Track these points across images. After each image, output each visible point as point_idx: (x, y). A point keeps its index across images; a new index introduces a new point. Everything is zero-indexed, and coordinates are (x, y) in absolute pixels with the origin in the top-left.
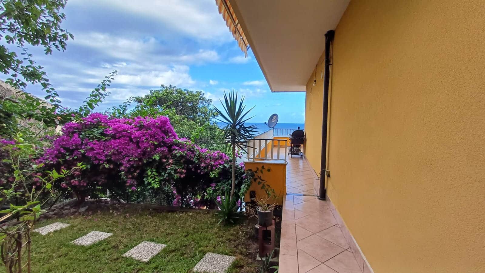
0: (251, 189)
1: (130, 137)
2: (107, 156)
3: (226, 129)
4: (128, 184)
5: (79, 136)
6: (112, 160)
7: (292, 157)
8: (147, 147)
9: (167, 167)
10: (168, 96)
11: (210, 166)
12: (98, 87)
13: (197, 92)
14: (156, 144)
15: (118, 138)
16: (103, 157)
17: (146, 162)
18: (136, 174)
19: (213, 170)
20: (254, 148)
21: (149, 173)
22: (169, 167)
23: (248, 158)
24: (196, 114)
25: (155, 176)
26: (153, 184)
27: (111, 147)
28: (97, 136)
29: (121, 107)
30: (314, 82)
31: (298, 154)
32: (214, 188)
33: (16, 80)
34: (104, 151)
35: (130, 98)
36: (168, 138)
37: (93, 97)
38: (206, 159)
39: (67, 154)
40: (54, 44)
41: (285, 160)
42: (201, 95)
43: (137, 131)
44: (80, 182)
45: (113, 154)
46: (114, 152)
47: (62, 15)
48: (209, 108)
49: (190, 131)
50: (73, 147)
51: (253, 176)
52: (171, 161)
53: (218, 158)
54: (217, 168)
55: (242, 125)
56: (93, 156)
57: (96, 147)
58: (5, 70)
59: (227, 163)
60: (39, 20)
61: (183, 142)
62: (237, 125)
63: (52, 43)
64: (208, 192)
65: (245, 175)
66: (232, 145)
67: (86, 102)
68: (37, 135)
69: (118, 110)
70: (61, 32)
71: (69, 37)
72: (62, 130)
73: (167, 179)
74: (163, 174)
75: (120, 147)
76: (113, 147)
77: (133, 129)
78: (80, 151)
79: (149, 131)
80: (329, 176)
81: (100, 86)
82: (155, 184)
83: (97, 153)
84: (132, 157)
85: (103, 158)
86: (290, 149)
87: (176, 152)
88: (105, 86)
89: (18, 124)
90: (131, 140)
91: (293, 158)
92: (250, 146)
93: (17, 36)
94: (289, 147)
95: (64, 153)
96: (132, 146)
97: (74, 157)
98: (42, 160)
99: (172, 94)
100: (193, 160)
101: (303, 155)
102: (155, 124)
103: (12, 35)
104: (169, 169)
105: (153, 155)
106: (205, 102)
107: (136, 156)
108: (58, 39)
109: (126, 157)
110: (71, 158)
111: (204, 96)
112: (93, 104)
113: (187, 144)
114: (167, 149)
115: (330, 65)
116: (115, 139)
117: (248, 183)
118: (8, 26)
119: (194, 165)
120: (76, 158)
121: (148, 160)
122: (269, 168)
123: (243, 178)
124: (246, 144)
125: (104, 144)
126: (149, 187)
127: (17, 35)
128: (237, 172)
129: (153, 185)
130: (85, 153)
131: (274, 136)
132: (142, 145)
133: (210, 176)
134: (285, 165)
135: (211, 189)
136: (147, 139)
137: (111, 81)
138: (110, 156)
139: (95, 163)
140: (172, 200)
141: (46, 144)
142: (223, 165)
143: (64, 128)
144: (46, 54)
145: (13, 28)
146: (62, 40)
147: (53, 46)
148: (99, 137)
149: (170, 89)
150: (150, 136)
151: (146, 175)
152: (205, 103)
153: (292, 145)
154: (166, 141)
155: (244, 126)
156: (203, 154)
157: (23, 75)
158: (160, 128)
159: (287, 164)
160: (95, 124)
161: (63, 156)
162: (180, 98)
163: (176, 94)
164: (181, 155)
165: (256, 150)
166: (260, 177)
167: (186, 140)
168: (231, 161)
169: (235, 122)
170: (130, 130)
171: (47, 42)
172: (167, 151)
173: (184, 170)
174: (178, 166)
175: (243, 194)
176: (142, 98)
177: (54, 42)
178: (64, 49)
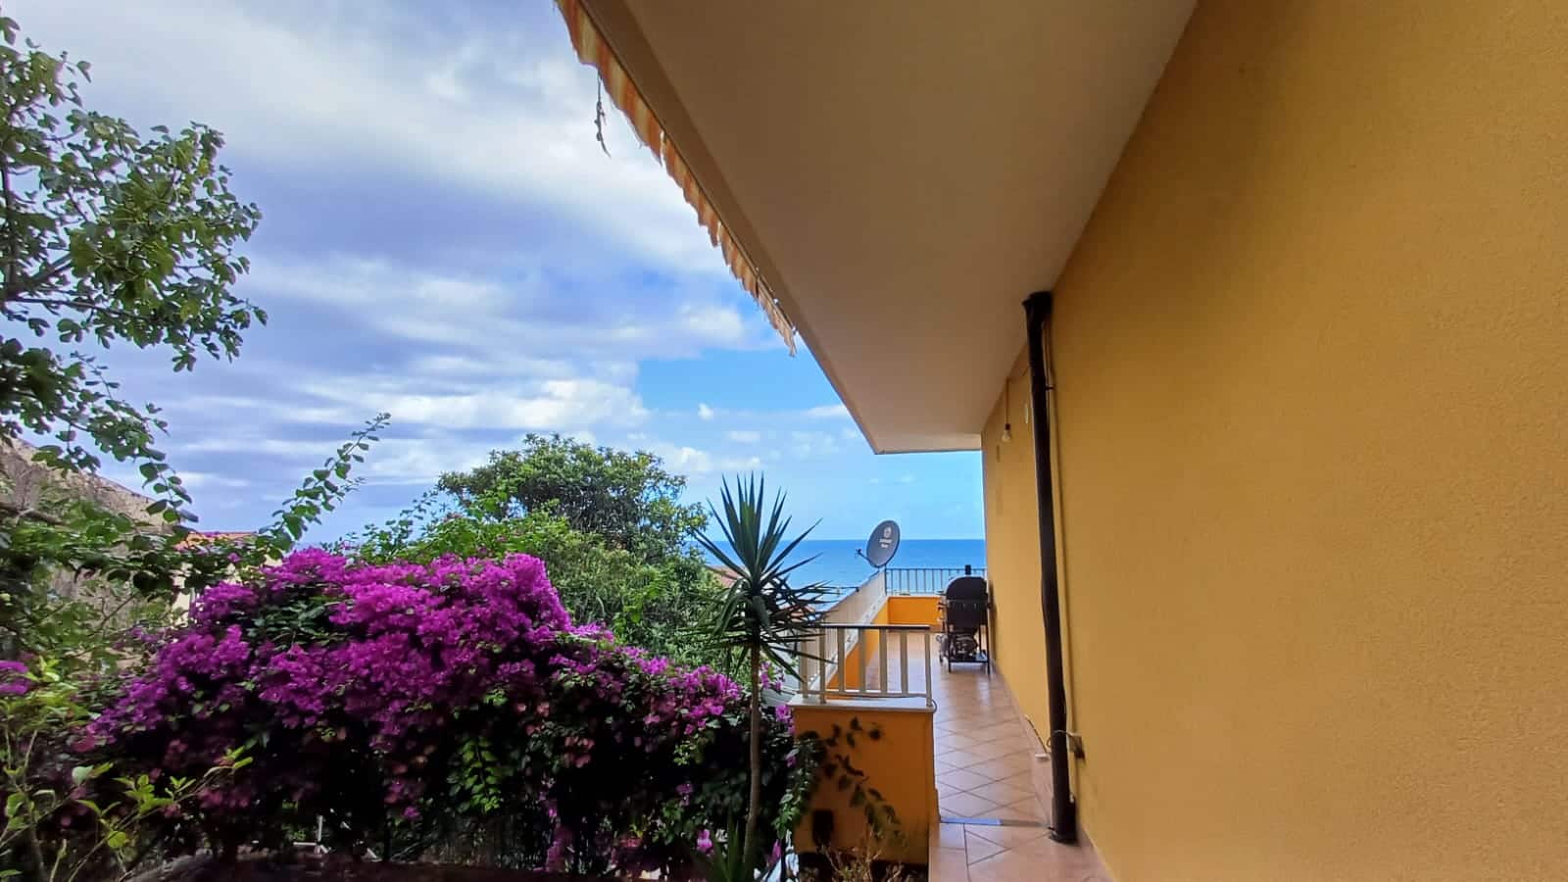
0: (816, 804)
1: (412, 630)
2: (329, 698)
3: (729, 597)
4: (392, 799)
5: (245, 633)
6: (344, 712)
7: (952, 669)
8: (466, 663)
9: (530, 730)
10: (550, 472)
11: (674, 723)
12: (326, 465)
13: (640, 454)
14: (496, 651)
15: (370, 637)
16: (318, 701)
17: (460, 716)
18: (421, 760)
19: (686, 738)
20: (823, 660)
21: (469, 756)
22: (536, 732)
23: (805, 692)
24: (636, 522)
25: (486, 764)
26: (479, 796)
27: (347, 667)
28: (302, 629)
29: (394, 525)
30: (1005, 432)
31: (973, 660)
32: (685, 801)
33: (68, 450)
34: (321, 680)
35: (425, 495)
36: (538, 627)
37: (306, 499)
38: (661, 697)
39: (199, 694)
40: (204, 340)
41: (928, 696)
42: (653, 464)
43: (439, 607)
44: (227, 796)
45: (352, 692)
46: (357, 686)
47: (239, 264)
48: (677, 504)
49: (612, 584)
50: (222, 671)
51: (820, 756)
52: (543, 708)
53: (703, 690)
54: (700, 729)
55: (783, 582)
56: (284, 701)
57: (298, 668)
58: (41, 422)
59: (732, 709)
60: (168, 278)
61: (587, 639)
62: (765, 582)
63: (197, 337)
64: (666, 814)
65: (792, 753)
66: (750, 650)
67: (281, 514)
68: (106, 619)
69: (383, 536)
70: (231, 305)
71: (254, 319)
72: (190, 611)
73: (528, 772)
74: (515, 755)
75: (376, 668)
76: (351, 668)
77: (423, 601)
78: (243, 684)
79: (478, 610)
80: (1080, 754)
81: (332, 463)
82: (484, 797)
83: (299, 691)
84: (412, 699)
85: (316, 706)
86: (943, 639)
87: (563, 676)
88: (348, 462)
89: (49, 593)
90: (415, 641)
91: (957, 672)
92: (808, 653)
93: (96, 322)
94: (941, 635)
95: (189, 691)
96: (416, 662)
97: (221, 704)
98: (108, 721)
99: (560, 462)
100: (619, 703)
101: (988, 661)
102: (499, 584)
103: (78, 317)
104: (536, 740)
105: (484, 691)
106: (666, 485)
107: (425, 695)
108: (220, 325)
109: (393, 699)
110: (209, 710)
111: (661, 468)
112: (303, 518)
113: (600, 646)
114: (534, 666)
115: (1048, 388)
116: (362, 639)
117: (803, 786)
118: (71, 293)
119: (621, 721)
120: (224, 708)
121: (465, 707)
122: (873, 727)
123: (789, 765)
124: (796, 646)
125: (324, 656)
126: (465, 807)
127: (94, 317)
128: (768, 742)
129: (477, 802)
130: (256, 692)
131: (889, 595)
132: (450, 658)
133: (676, 760)
134: (926, 717)
135: (676, 806)
136: (466, 636)
137: (367, 446)
138: (341, 700)
139: (288, 726)
140: (544, 834)
141: (130, 660)
142: (720, 718)
143: (198, 605)
144: (177, 368)
145: (85, 298)
146: (232, 329)
147: (202, 345)
148: (311, 631)
149: (553, 446)
150: (478, 625)
151: (456, 764)
152: (663, 489)
153: (951, 627)
154: (532, 638)
155: (786, 586)
156: (653, 679)
157: (93, 435)
158: (512, 595)
159: (935, 710)
160: (303, 586)
161: (183, 701)
162: (586, 474)
163: (573, 462)
164: (577, 685)
165: (828, 667)
166: (847, 759)
167: (596, 632)
168: (745, 703)
169: (756, 575)
170: (413, 608)
171: (185, 335)
172: (532, 672)
173: (585, 742)
174: (567, 727)
175: (789, 825)
176: (464, 477)
177: (206, 336)
178: (232, 354)
